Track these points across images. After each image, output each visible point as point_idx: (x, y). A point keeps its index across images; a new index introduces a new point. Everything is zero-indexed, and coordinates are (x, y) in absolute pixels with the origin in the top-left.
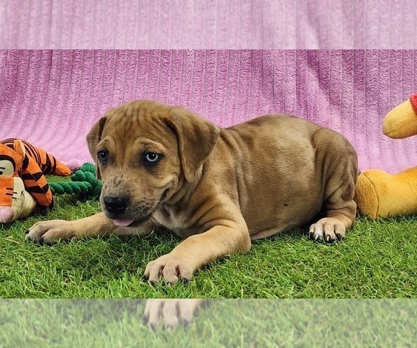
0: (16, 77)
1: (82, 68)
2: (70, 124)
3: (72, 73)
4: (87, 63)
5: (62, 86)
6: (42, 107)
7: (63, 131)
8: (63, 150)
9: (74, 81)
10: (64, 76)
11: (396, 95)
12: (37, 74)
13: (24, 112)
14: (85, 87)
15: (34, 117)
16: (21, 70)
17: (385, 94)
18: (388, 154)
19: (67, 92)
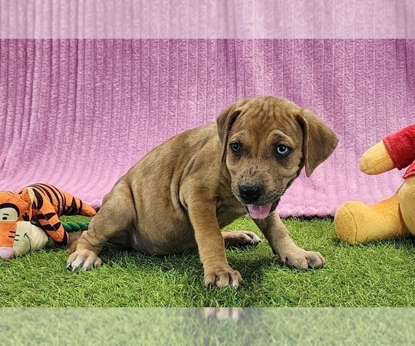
0: (46, 131)
1: (101, 122)
2: (92, 170)
3: (93, 126)
4: (104, 118)
5: (84, 138)
6: (69, 156)
7: (87, 176)
8: (87, 192)
9: (95, 133)
10: (86, 129)
11: (370, 138)
12: (63, 129)
13: (53, 160)
14: (104, 138)
15: (62, 165)
16: (50, 126)
17: (361, 137)
18: (365, 188)
19: (89, 143)
